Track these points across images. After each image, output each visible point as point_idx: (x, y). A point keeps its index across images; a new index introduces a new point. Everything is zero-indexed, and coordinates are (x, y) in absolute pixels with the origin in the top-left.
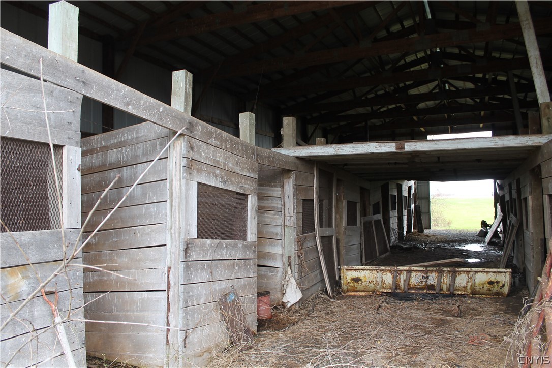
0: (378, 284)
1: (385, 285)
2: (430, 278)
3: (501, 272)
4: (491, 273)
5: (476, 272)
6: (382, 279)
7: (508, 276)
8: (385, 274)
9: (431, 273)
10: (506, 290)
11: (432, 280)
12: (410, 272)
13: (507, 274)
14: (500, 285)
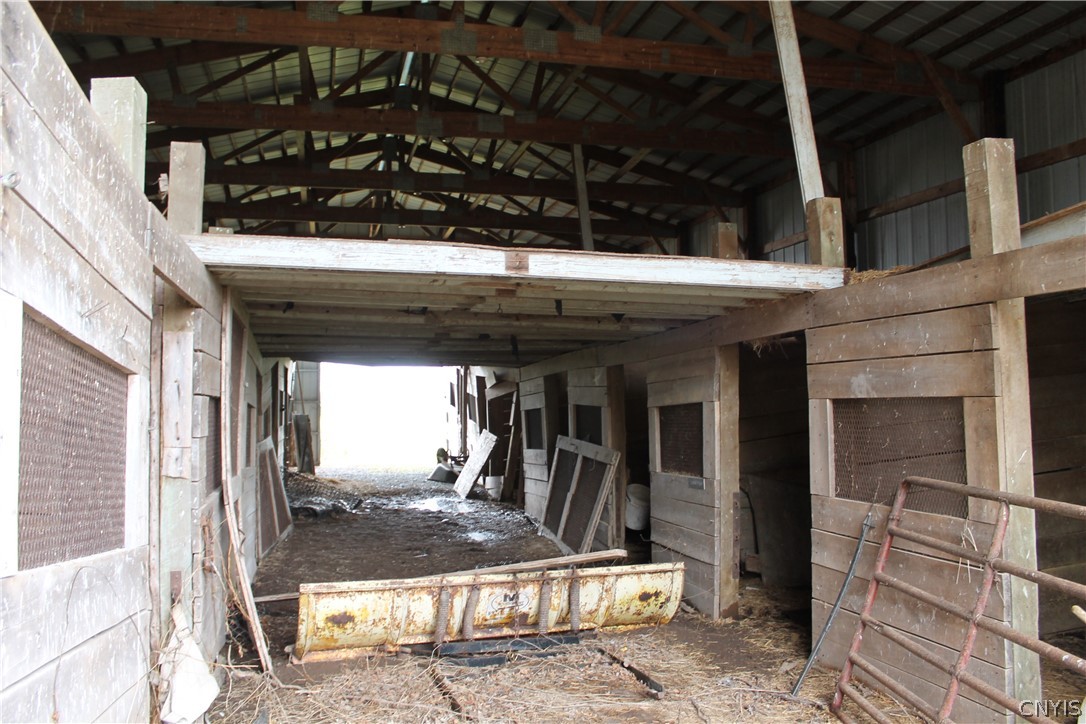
0: (398, 627)
1: (412, 627)
2: (522, 598)
3: (665, 572)
4: (648, 575)
5: (619, 576)
6: (409, 612)
7: (679, 578)
8: (416, 597)
9: (524, 587)
10: (671, 610)
11: (525, 603)
12: (474, 588)
13: (676, 574)
14: (662, 599)
